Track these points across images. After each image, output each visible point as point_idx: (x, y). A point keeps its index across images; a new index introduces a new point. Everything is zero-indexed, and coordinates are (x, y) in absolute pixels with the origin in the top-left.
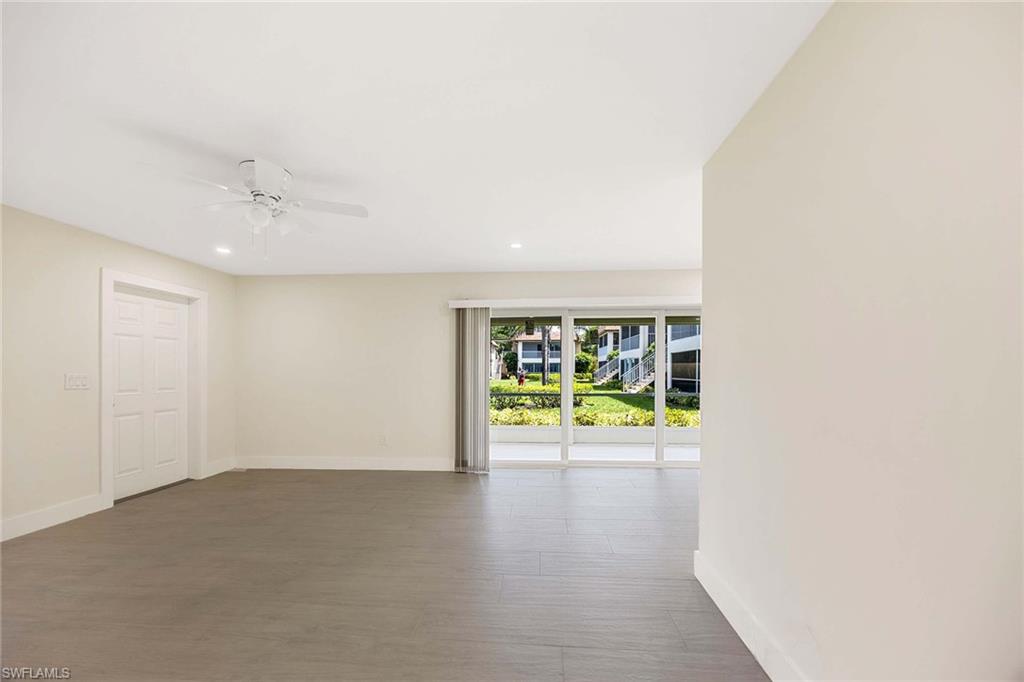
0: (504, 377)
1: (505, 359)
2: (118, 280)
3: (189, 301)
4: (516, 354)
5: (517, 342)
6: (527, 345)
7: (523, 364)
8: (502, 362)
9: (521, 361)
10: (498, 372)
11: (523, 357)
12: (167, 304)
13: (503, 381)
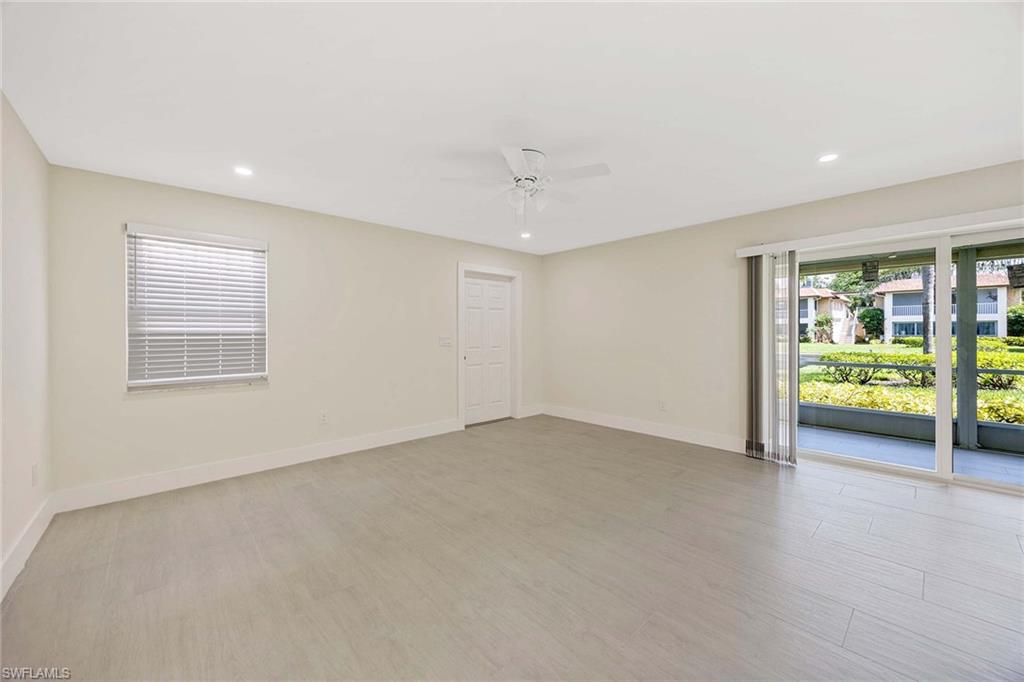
0: (860, 341)
1: (861, 318)
2: (468, 269)
3: (511, 279)
4: (882, 311)
5: (883, 294)
6: (900, 297)
7: (895, 324)
8: (856, 321)
9: (890, 320)
10: (849, 335)
11: (894, 313)
12: (495, 283)
13: (858, 346)
